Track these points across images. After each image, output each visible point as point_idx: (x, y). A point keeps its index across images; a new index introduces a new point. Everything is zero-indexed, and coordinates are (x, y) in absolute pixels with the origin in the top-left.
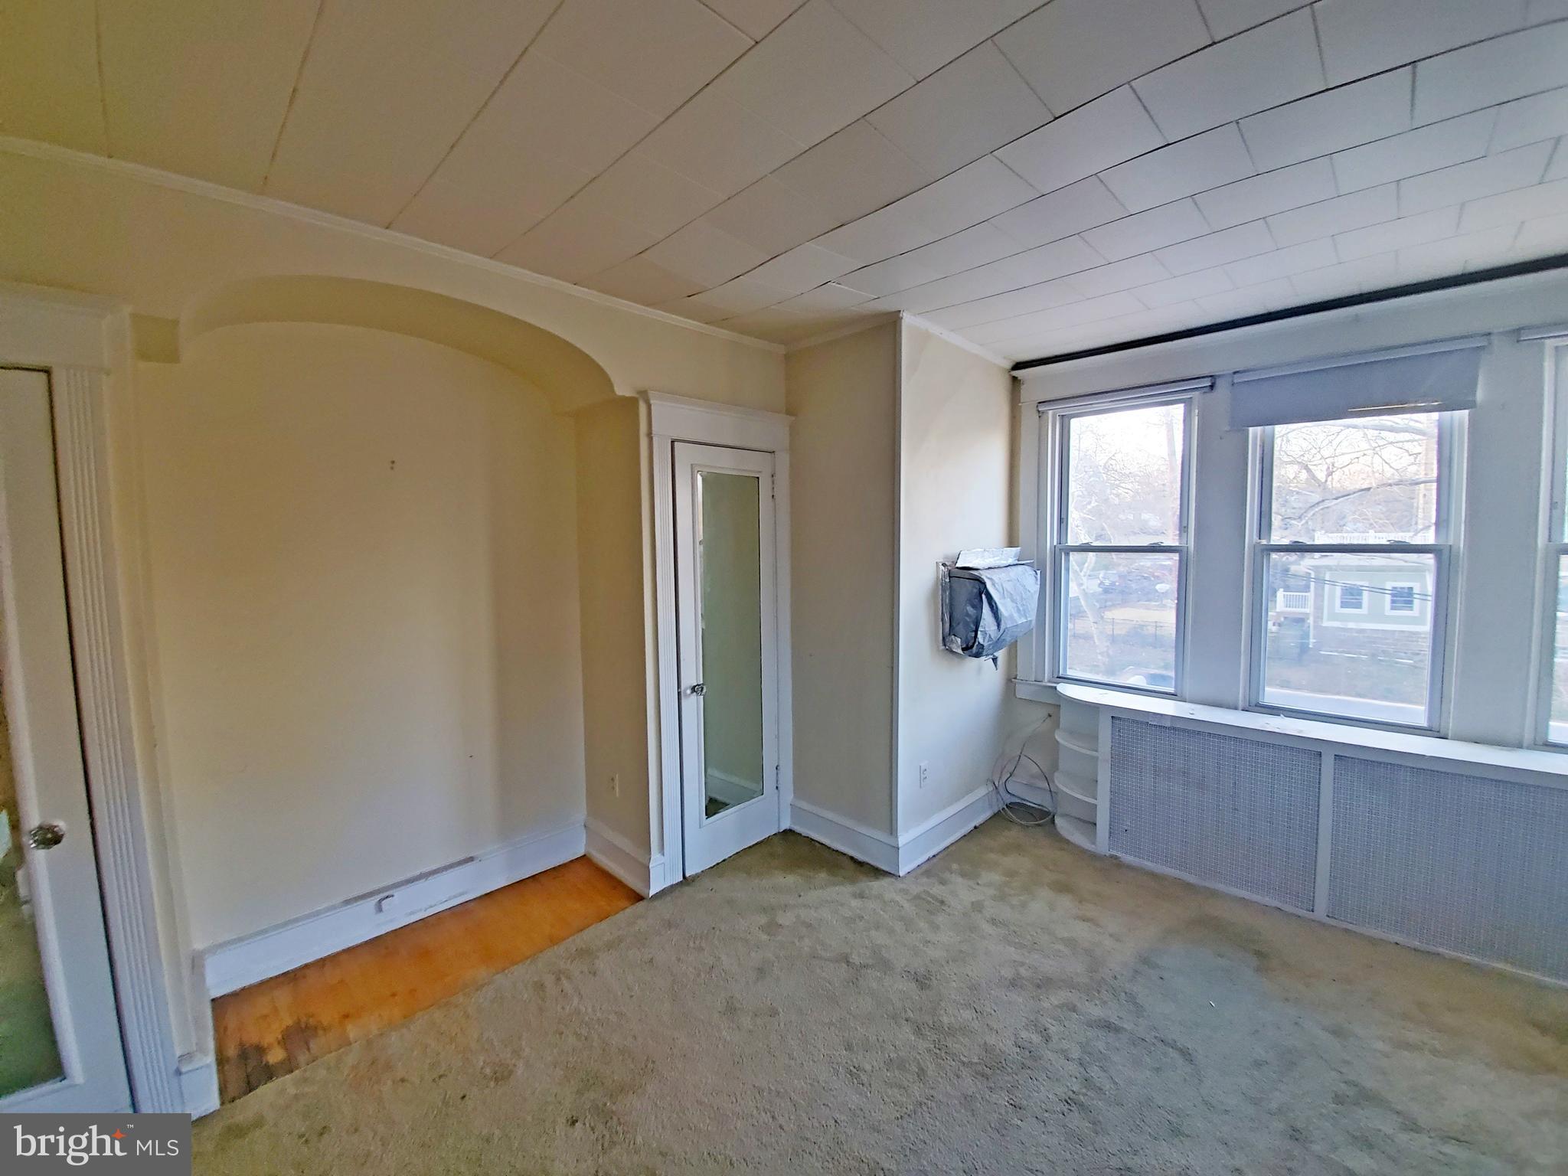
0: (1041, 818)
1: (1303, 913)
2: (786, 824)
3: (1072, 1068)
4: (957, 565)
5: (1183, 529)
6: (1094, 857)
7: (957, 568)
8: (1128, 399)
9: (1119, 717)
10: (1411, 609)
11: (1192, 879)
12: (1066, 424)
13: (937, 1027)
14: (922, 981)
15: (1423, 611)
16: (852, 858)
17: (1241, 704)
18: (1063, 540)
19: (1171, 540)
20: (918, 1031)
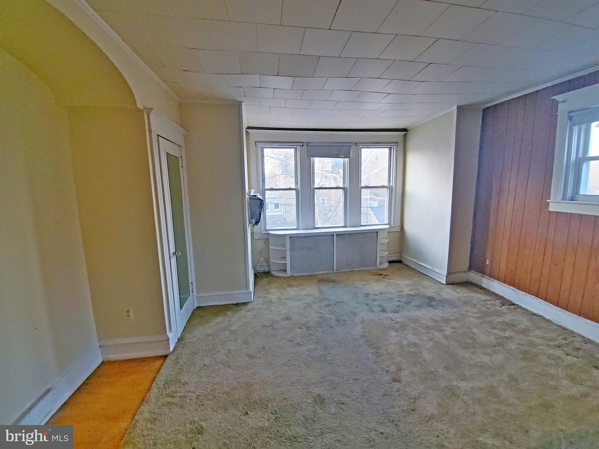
0: (267, 274)
1: (332, 272)
2: (196, 306)
3: (332, 315)
4: (251, 195)
5: (296, 183)
6: (289, 277)
7: (251, 196)
8: (281, 145)
9: (291, 237)
10: (279, 208)
11: (310, 274)
12: (263, 150)
13: (303, 325)
14: (288, 318)
15: (281, 209)
16: (232, 304)
17: (312, 228)
18: (264, 187)
19: (293, 186)
20: (300, 328)
